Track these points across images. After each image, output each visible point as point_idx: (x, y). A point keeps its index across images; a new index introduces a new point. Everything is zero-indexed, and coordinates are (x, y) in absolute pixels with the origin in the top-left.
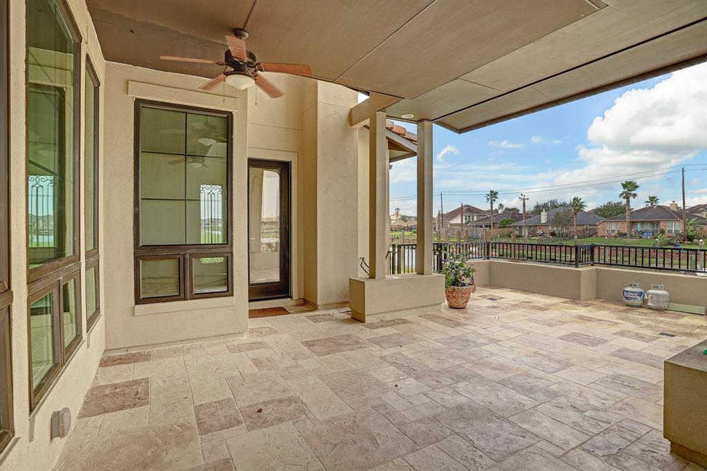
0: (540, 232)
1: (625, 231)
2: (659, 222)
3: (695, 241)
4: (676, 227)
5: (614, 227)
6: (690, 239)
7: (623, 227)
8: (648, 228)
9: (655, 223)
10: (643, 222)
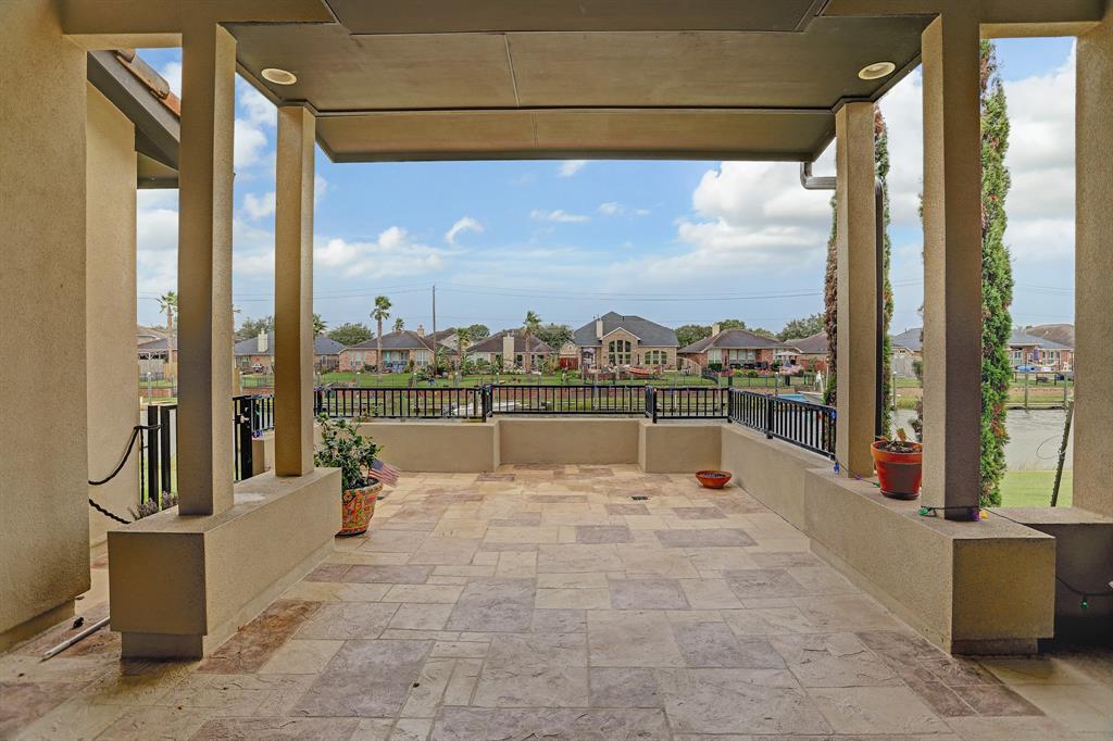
0: (256, 365)
1: (373, 364)
2: (408, 351)
3: (445, 374)
4: (424, 358)
5: (360, 358)
6: (440, 371)
7: (369, 358)
8: (397, 358)
9: (404, 353)
10: (391, 351)
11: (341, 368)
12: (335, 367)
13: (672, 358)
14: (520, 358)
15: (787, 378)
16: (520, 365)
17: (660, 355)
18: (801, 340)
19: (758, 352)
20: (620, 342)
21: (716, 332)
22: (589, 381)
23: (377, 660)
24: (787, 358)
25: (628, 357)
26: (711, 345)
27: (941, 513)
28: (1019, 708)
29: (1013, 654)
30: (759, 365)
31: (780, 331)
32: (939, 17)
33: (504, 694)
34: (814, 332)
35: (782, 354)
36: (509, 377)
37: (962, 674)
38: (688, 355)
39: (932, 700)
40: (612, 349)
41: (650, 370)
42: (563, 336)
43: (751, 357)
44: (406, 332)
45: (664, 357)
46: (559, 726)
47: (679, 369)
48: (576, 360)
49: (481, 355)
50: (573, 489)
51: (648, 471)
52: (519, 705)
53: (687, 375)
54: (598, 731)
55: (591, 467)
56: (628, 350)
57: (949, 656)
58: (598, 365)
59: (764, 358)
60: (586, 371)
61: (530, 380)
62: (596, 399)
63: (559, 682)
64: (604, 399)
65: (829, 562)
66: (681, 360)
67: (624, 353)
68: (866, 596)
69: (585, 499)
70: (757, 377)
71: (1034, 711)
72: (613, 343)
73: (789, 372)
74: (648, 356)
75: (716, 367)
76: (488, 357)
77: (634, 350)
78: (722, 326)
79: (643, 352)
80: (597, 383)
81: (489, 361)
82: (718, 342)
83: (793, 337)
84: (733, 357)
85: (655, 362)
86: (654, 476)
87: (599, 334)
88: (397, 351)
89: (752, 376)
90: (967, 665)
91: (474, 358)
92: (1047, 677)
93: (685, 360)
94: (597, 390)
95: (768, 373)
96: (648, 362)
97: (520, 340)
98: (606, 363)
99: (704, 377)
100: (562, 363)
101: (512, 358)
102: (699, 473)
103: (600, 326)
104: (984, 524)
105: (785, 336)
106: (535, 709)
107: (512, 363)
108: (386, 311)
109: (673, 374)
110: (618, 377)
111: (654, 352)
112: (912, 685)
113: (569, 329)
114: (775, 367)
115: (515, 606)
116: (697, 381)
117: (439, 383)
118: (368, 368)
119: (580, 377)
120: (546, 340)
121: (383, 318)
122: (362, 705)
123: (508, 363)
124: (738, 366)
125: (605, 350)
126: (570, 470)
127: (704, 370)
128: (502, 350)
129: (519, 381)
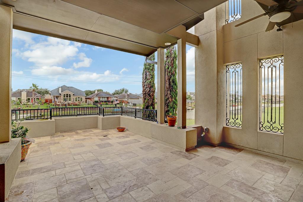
13: (84, 99)
14: (29, 99)
15: (116, 105)
16: (29, 102)
17: (80, 98)
18: (118, 95)
19: (108, 98)
20: (67, 95)
21: (96, 92)
22: (57, 107)
23: (73, 188)
24: (115, 100)
25: (70, 99)
26: (95, 96)
27: (181, 128)
28: (197, 156)
29: (192, 149)
30: (108, 101)
31: (113, 92)
32: (181, 39)
33: (116, 182)
34: (121, 93)
35: (114, 98)
36: (25, 106)
37: (188, 154)
38: (89, 98)
39: (187, 159)
40: (64, 97)
41: (77, 103)
42: (47, 92)
43: (106, 99)
45: (81, 99)
46: (134, 183)
47: (86, 102)
48: (51, 100)
50: (85, 136)
51: (102, 129)
52: (122, 183)
53: (88, 104)
54: (142, 181)
55: (85, 130)
56: (70, 97)
57: (185, 152)
58: (60, 101)
59: (109, 99)
60: (56, 103)
61: (34, 107)
62: (61, 112)
63: (126, 176)
64: (63, 112)
65: (157, 142)
66: (86, 100)
67: (69, 98)
68: (167, 146)
69: (91, 138)
70: (108, 104)
71: (199, 156)
72: (65, 95)
73: (116, 103)
74: (76, 99)
75: (96, 102)
77: (72, 97)
78: (98, 91)
79: (75, 97)
80: (61, 107)
82: (97, 95)
83: (116, 94)
84: (101, 99)
85: (79, 101)
86: (104, 130)
87: (60, 92)
89: (106, 104)
90: (188, 152)
92: (197, 151)
93: (88, 100)
94: (61, 109)
95: (110, 103)
96: (76, 101)
97: (29, 93)
98: (62, 101)
99: (94, 105)
100: (46, 101)
101: (26, 99)
102: (117, 128)
103: (60, 89)
104: (188, 129)
105: (114, 94)
106: (126, 182)
107: (26, 101)
109: (84, 104)
110: (67, 105)
111: (78, 98)
112: (183, 157)
113: (48, 90)
114: (112, 102)
115: (99, 165)
116: (92, 106)
119: (54, 105)
120: (39, 93)
122: (81, 198)
123: (24, 101)
124: (102, 102)
125: (62, 97)
126: (79, 131)
127: (93, 103)
128: (21, 96)
129: (30, 107)
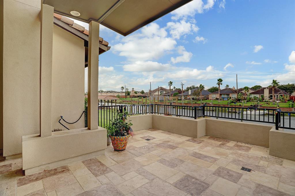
0: (188, 98)
3: (241, 101)
4: (234, 96)
5: (215, 96)
6: (239, 100)
7: (218, 96)
8: (226, 96)
9: (228, 95)
10: (224, 94)
11: (209, 99)
12: (208, 99)
14: (271, 96)
16: (271, 99)
42: (293, 88)
44: (229, 88)
49: (255, 95)
76: (258, 96)
81: (258, 97)
88: (226, 94)
91: (253, 96)
97: (271, 90)
101: (268, 96)
107: (268, 98)
108: (221, 83)
117: (238, 104)
118: (217, 99)
120: (284, 90)
121: (220, 85)
123: (266, 98)
